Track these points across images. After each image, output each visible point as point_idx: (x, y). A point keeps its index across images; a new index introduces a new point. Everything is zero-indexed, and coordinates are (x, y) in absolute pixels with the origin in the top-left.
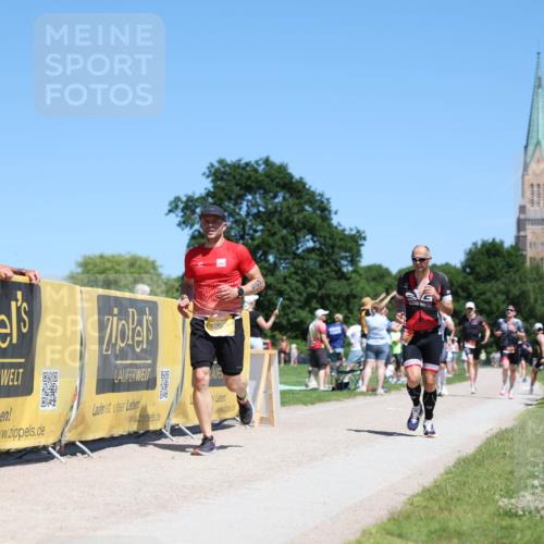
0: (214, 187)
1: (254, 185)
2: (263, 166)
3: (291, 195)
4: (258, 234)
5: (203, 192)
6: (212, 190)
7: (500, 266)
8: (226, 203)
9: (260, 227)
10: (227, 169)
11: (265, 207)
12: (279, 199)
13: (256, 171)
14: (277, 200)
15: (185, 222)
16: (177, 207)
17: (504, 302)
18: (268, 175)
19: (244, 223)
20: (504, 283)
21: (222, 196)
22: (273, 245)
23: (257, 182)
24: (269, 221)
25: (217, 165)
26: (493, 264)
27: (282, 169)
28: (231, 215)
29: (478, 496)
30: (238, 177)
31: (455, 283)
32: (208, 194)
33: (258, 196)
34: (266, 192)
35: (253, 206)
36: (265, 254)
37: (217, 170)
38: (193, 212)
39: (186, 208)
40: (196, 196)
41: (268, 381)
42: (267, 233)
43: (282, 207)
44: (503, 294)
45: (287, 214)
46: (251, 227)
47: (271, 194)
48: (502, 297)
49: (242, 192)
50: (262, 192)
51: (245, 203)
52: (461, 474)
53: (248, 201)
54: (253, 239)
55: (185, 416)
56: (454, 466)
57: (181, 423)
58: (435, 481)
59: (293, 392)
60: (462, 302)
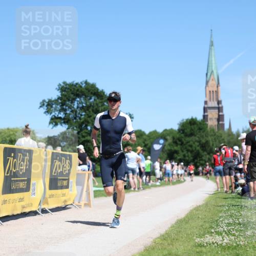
0: (61, 95)
1: (80, 93)
2: (84, 85)
3: (98, 98)
4: (83, 117)
5: (56, 98)
6: (60, 96)
7: (196, 129)
8: (67, 103)
9: (84, 114)
10: (67, 86)
11: (86, 104)
12: (92, 100)
13: (81, 87)
14: (91, 101)
15: (48, 112)
16: (44, 105)
17: (198, 146)
18: (86, 89)
19: (76, 112)
20: (198, 137)
21: (65, 99)
22: (90, 121)
23: (82, 92)
24: (88, 110)
25: (62, 84)
26: (193, 128)
27: (93, 86)
28: (69, 108)
29: (186, 238)
30: (72, 90)
31: (175, 138)
32: (59, 98)
33: (82, 99)
34: (86, 97)
35: (80, 103)
36: (86, 126)
37: (63, 87)
38: (52, 107)
39: (48, 105)
40: (53, 99)
41: (88, 186)
42: (87, 116)
43: (94, 104)
44: (198, 142)
45: (96, 107)
46: (79, 113)
47: (89, 98)
48: (197, 144)
49: (74, 97)
50: (84, 96)
51: (76, 102)
52: (179, 228)
53: (77, 101)
54: (80, 119)
55: (48, 204)
56: (175, 224)
57: (47, 207)
58: (166, 231)
59: (100, 191)
60: (179, 146)
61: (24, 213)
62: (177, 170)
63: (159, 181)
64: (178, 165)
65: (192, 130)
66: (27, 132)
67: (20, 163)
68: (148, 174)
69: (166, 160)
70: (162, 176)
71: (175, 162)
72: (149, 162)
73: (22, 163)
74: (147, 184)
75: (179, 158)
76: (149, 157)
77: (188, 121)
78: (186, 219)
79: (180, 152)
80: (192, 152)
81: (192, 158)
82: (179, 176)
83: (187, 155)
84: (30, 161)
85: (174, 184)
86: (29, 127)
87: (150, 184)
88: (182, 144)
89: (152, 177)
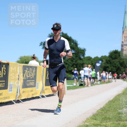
15: (44, 48)
16: (42, 44)
17: (119, 64)
20: (119, 60)
25: (51, 34)
27: (66, 35)
29: (114, 110)
31: (107, 60)
44: (119, 62)
52: (110, 105)
55: (44, 93)
56: (108, 103)
57: (44, 95)
58: (103, 106)
59: (70, 87)
60: (109, 64)
61: (33, 97)
62: (108, 76)
63: (99, 82)
64: (109, 74)
65: (115, 56)
66: (34, 58)
67: (31, 73)
68: (94, 78)
69: (103, 71)
70: (101, 79)
71: (107, 72)
72: (94, 72)
73: (32, 73)
74: (93, 83)
75: (109, 70)
76: (94, 70)
77: (114, 52)
78: (113, 100)
79: (110, 67)
80: (115, 67)
81: (115, 70)
82: (109, 79)
83: (113, 68)
84: (36, 72)
85: (107, 83)
86: (35, 55)
87: (95, 83)
88: (111, 63)
89: (96, 80)
